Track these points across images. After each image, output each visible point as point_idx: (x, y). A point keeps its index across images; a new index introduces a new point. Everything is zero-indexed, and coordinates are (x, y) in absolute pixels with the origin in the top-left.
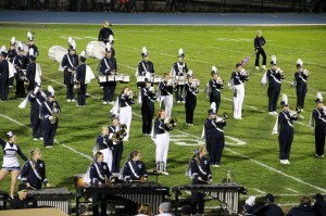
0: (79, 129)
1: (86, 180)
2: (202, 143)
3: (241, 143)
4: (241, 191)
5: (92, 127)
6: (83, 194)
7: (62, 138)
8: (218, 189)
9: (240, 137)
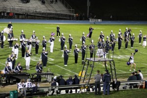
0: (1, 56)
1: (4, 72)
2: (40, 60)
3: (53, 60)
4: (53, 75)
5: (5, 55)
6: (3, 76)
8: (45, 74)
9: (53, 58)
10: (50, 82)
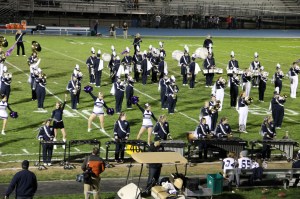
0: (190, 103)
3: (295, 113)
4: (295, 144)
5: (198, 102)
6: (193, 144)
7: (180, 108)
8: (280, 143)
9: (295, 110)
10: (289, 160)
